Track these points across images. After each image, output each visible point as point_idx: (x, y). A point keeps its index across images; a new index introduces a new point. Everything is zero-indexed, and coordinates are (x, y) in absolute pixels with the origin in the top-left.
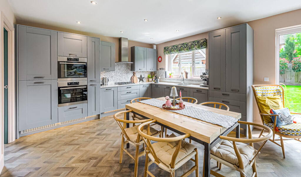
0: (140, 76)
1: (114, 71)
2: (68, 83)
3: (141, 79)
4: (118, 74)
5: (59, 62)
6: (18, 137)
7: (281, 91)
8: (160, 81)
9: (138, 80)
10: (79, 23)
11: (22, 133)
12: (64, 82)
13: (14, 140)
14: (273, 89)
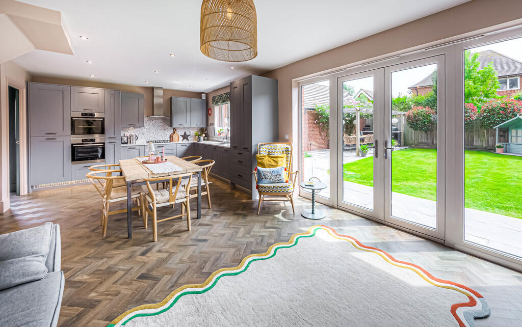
0: (184, 133)
1: (143, 126)
2: (82, 140)
3: (185, 137)
4: (152, 131)
5: (72, 118)
6: (31, 191)
7: (290, 150)
8: (204, 140)
9: (181, 138)
10: (93, 76)
11: (34, 188)
12: (78, 139)
13: (26, 193)
14: (282, 147)
